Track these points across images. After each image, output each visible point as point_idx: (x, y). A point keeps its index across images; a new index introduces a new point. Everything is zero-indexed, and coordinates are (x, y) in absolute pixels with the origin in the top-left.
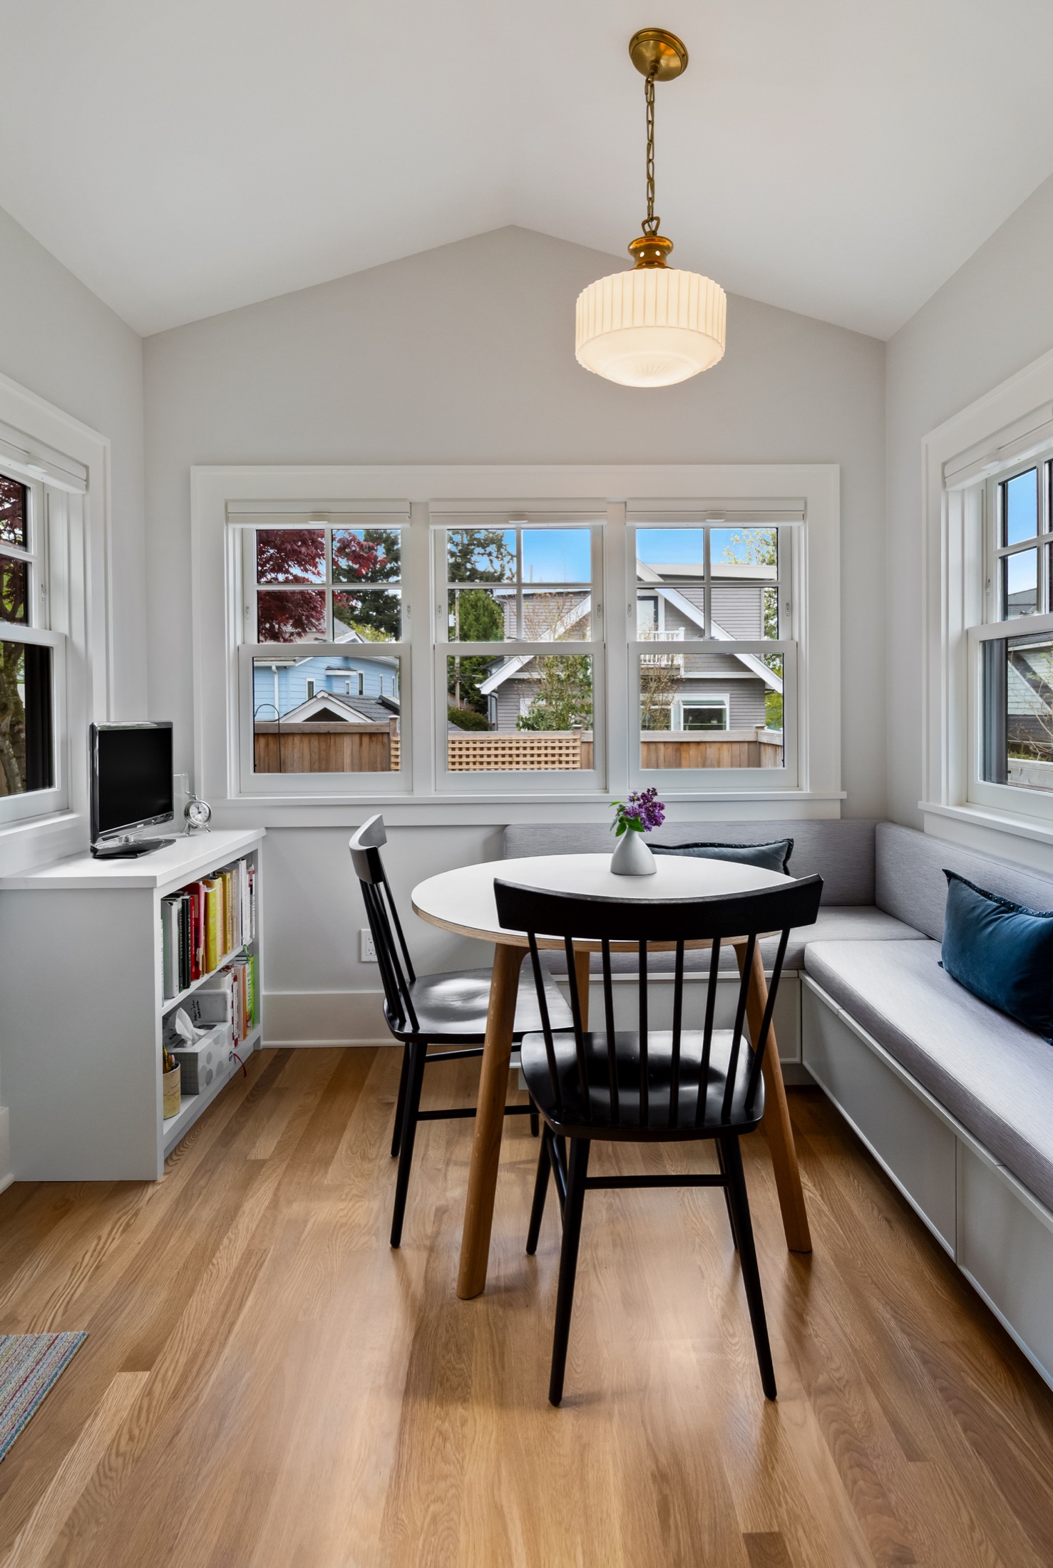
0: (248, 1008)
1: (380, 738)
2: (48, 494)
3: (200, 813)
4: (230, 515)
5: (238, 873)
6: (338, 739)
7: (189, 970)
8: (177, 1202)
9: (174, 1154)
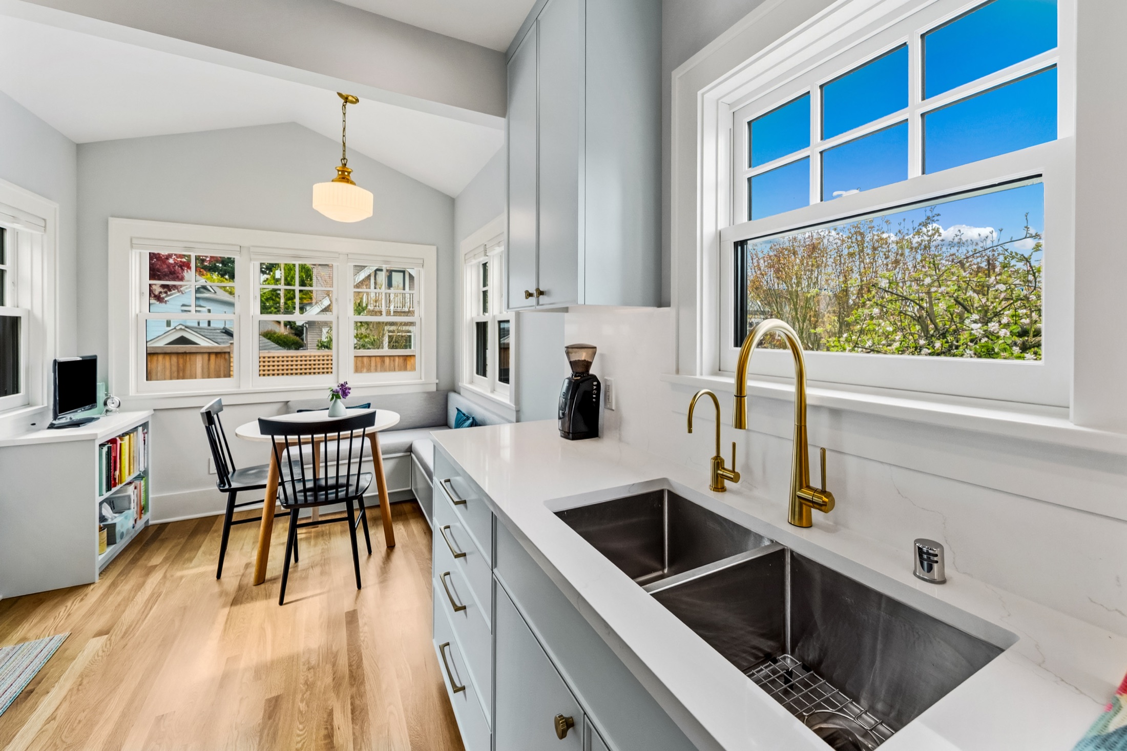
0: (143, 503)
1: (223, 355)
2: (17, 232)
3: (113, 403)
4: (133, 245)
5: (137, 433)
6: (193, 357)
7: (111, 482)
8: (110, 587)
9: (104, 571)
